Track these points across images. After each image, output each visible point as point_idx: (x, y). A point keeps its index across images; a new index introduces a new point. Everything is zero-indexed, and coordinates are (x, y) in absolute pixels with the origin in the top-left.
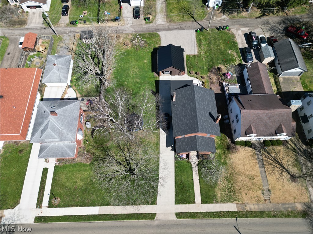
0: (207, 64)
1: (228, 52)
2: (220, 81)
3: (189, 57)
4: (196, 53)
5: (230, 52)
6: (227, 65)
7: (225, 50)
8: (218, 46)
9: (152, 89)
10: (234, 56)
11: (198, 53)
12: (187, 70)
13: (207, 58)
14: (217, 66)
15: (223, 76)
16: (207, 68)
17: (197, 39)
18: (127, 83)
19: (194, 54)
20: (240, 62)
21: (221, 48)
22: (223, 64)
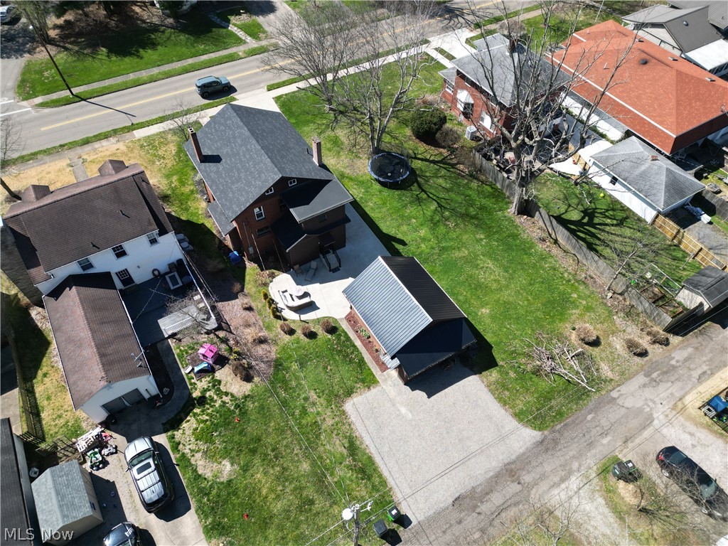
0: (294, 383)
1: (232, 465)
2: (232, 336)
3: (363, 381)
4: (349, 406)
5: (227, 469)
6: (224, 403)
7: (245, 469)
8: (283, 477)
9: (407, 248)
10: (205, 453)
11: (344, 412)
12: (346, 334)
13: (303, 407)
14: (256, 386)
15: (226, 354)
16: (287, 369)
17: (380, 476)
18: (478, 236)
19: (355, 399)
20: (178, 434)
21: (266, 473)
22: (236, 399)
